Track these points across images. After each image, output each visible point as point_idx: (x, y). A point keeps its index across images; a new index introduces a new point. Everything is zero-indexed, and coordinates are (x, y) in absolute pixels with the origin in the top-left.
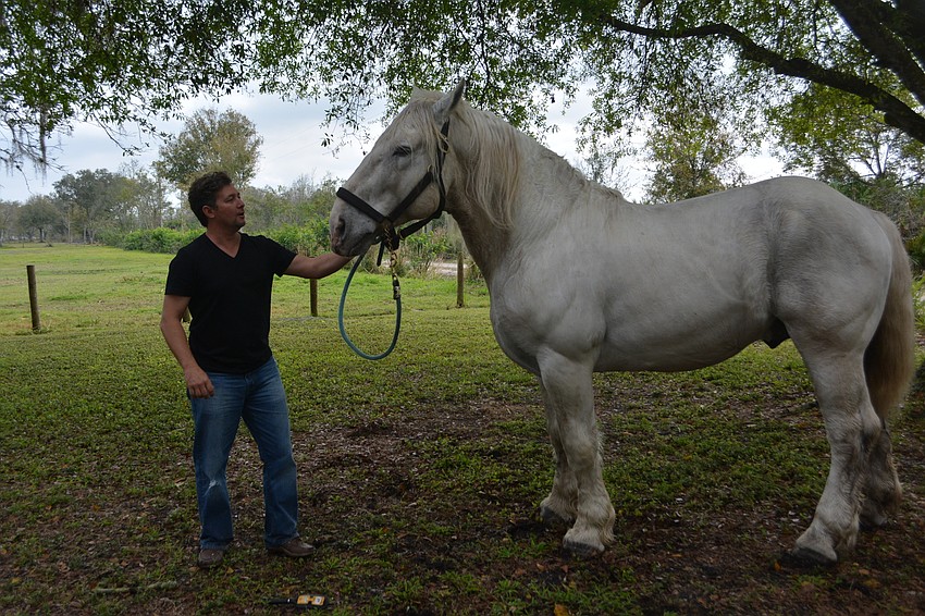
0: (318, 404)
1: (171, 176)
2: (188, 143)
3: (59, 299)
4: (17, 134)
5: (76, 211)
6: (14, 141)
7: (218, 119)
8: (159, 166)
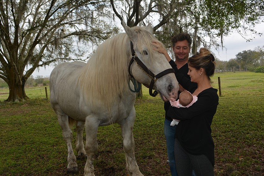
3: (231, 87)
5: (242, 62)
6: (211, 40)
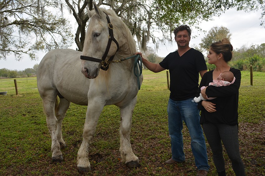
0: (260, 114)
1: (204, 47)
2: (210, 37)
4: (164, 33)
6: (163, 35)
7: (218, 29)
8: (201, 44)
